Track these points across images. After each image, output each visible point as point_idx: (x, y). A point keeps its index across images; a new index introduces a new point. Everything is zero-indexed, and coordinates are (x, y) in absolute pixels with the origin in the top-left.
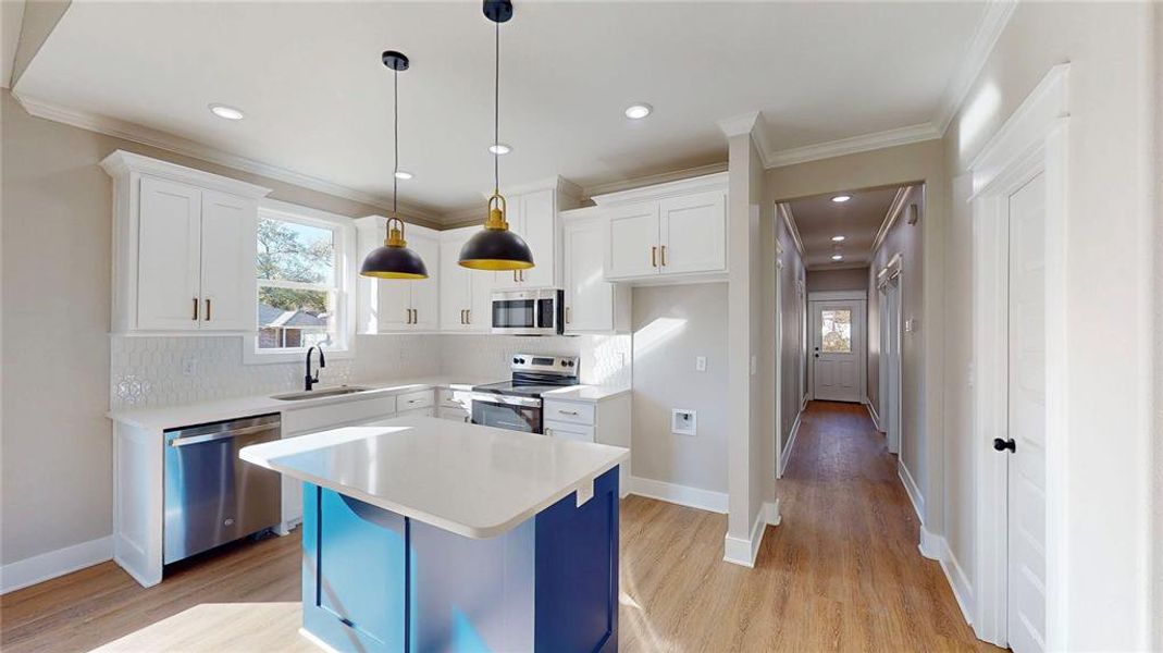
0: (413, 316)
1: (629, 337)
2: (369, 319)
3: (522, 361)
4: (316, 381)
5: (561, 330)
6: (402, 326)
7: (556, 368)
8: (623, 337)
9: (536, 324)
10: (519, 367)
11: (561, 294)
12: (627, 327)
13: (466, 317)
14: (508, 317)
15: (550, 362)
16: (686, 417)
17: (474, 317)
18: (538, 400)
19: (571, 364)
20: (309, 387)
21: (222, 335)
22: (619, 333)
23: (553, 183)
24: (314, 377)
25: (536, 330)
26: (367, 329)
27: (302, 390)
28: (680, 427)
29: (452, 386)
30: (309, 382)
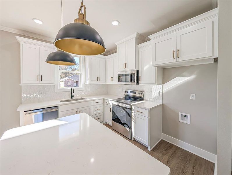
0: (98, 79)
1: (161, 86)
2: (87, 80)
3: (127, 92)
4: (73, 96)
5: (138, 83)
6: (96, 82)
7: (137, 95)
8: (159, 86)
9: (130, 82)
10: (127, 94)
11: (138, 72)
12: (161, 82)
13: (112, 79)
14: (126, 79)
15: (135, 93)
16: (185, 116)
17: (114, 79)
18: (130, 106)
19: (141, 94)
20: (72, 98)
21: (50, 84)
22: (158, 84)
23: (135, 35)
24: (73, 95)
25: (130, 83)
26: (87, 83)
27: (70, 99)
28: (182, 119)
29: (108, 99)
30: (72, 97)
